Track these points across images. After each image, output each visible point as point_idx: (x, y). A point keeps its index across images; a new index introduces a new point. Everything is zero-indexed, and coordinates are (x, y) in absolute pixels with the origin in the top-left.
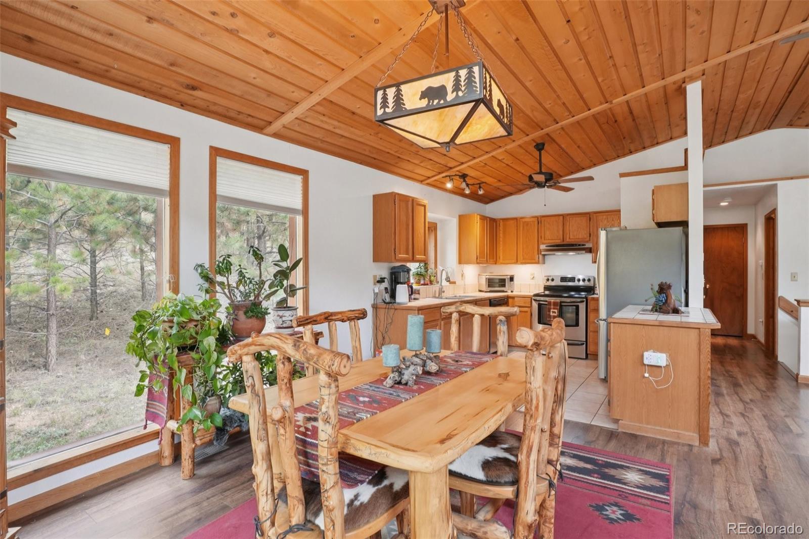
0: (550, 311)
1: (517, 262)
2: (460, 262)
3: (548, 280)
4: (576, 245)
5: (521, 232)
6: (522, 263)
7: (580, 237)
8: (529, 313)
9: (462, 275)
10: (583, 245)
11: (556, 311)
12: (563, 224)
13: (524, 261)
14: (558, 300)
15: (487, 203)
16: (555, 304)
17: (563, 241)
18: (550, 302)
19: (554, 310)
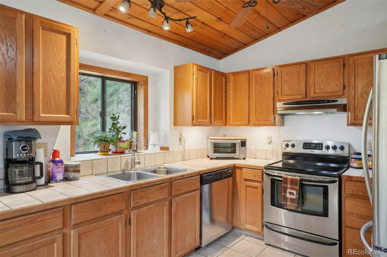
0: (285, 192)
1: (248, 123)
2: (175, 124)
3: (287, 146)
4: (324, 101)
5: (254, 87)
6: (255, 125)
7: (330, 90)
8: (260, 190)
9: (180, 140)
10: (334, 101)
11: (294, 192)
12: (306, 75)
13: (256, 123)
14: (297, 176)
15: (220, 58)
16: (293, 182)
17: (306, 97)
18: (286, 179)
19: (292, 191)
